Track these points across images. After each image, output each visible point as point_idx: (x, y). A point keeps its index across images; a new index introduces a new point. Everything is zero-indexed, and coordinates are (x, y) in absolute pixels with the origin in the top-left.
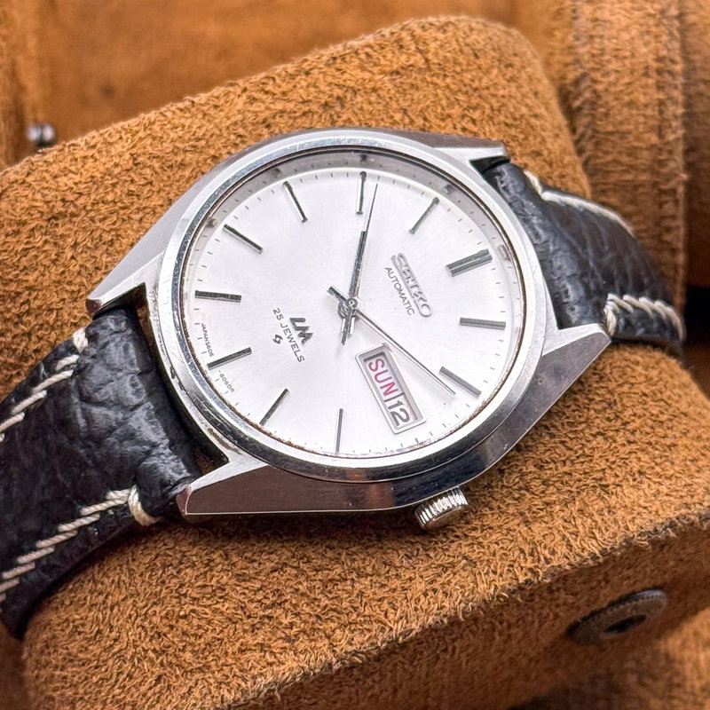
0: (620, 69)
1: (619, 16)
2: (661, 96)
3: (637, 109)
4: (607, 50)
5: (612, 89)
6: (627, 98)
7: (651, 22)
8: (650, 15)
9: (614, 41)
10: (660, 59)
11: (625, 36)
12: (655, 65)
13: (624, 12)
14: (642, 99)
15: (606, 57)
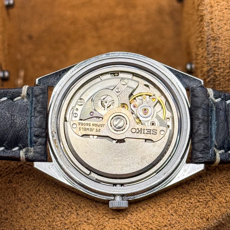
0: (225, 67)
1: (224, 46)
4: (220, 59)
5: (222, 74)
9: (223, 55)
13: (227, 44)
15: (220, 62)
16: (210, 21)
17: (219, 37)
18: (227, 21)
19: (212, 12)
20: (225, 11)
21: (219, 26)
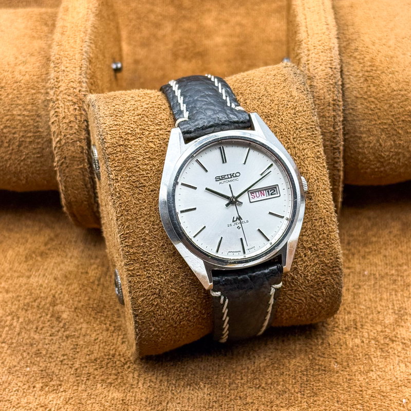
2: (335, 114)
3: (326, 118)
6: (322, 114)
7: (332, 86)
8: (331, 84)
9: (318, 93)
10: (334, 100)
11: (322, 91)
12: (332, 102)
13: (321, 83)
14: (328, 115)
16: (306, 63)
17: (315, 77)
18: (323, 62)
19: (309, 55)
20: (321, 54)
21: (315, 66)
